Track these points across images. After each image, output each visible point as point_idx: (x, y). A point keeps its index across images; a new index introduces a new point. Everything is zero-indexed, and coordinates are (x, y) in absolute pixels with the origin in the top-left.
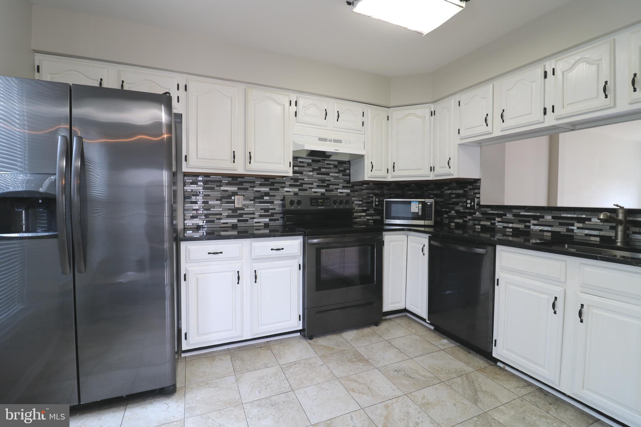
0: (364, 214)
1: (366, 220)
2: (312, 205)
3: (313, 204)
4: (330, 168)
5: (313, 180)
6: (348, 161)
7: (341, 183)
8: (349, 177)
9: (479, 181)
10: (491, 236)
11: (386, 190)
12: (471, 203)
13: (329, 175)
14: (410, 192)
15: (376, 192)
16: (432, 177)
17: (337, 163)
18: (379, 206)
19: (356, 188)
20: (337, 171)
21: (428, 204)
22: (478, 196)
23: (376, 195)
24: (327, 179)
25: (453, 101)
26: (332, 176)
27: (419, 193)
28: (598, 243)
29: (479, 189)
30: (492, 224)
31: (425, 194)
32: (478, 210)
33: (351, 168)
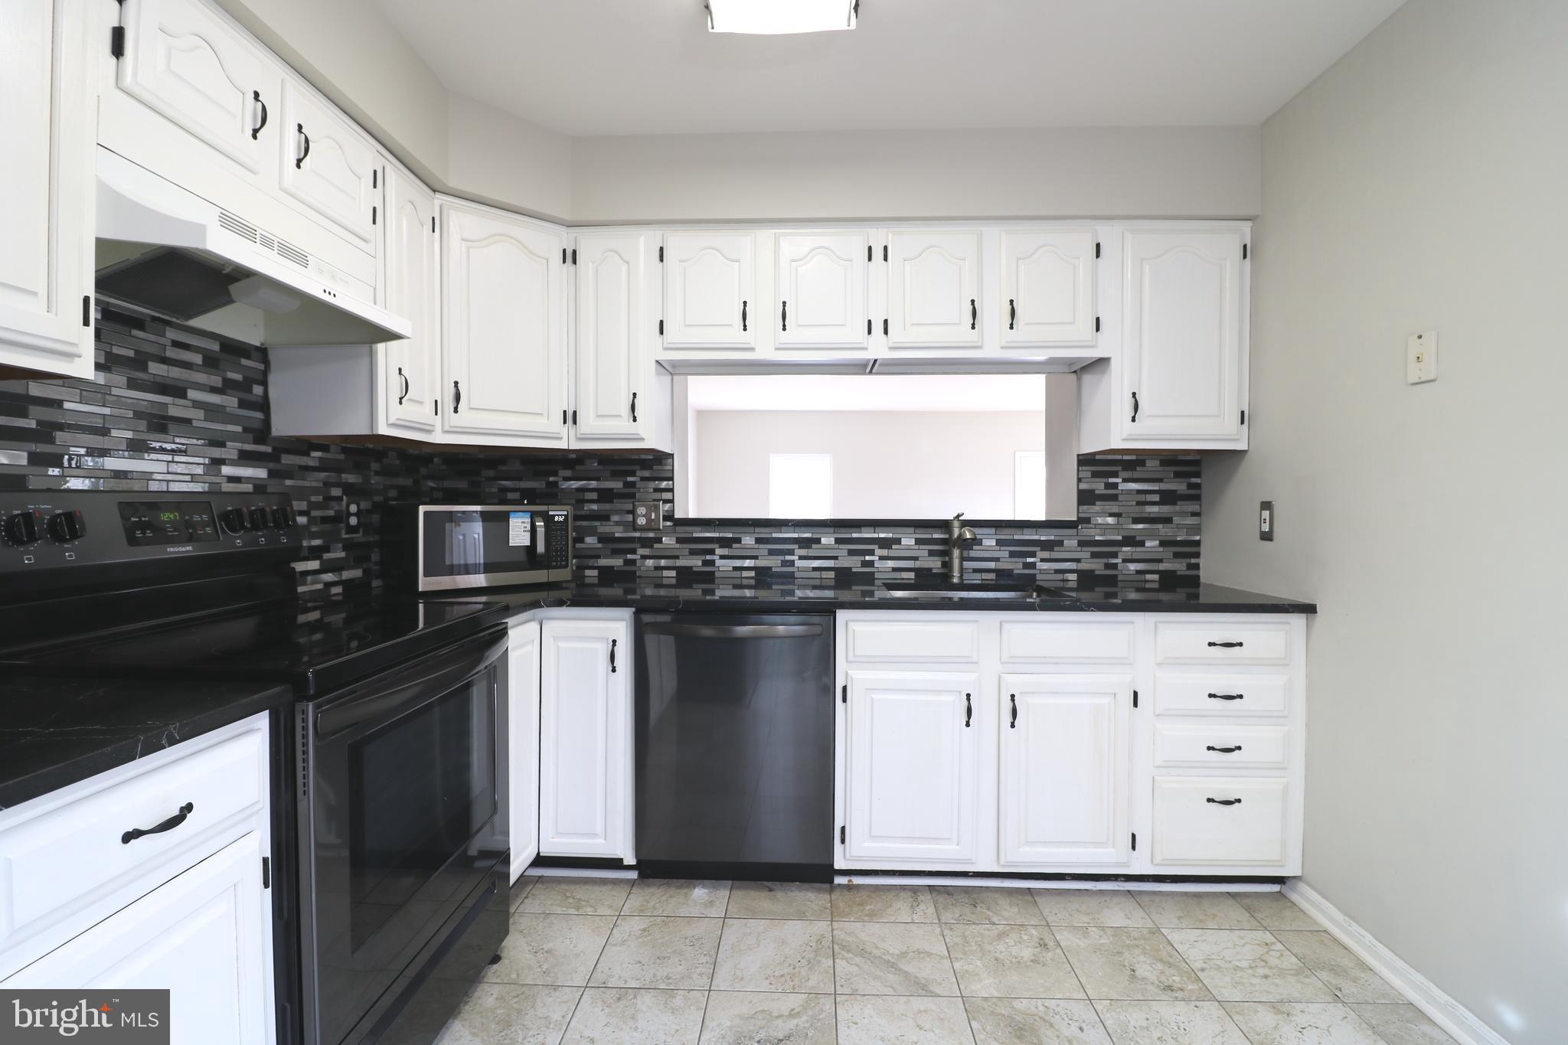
0: (314, 565)
1: (320, 586)
2: (133, 541)
3: (139, 534)
4: (187, 365)
5: (107, 411)
6: (257, 348)
7: (234, 437)
8: (259, 415)
9: (670, 460)
10: (706, 592)
11: (377, 473)
12: (647, 516)
13: (184, 396)
14: (431, 484)
15: (350, 481)
16: (565, 440)
17: (215, 347)
18: (357, 532)
19: (287, 460)
20: (216, 381)
21: (556, 519)
22: (667, 496)
23: (350, 490)
24: (173, 412)
25: (644, 242)
26: (197, 404)
27: (462, 485)
28: (913, 581)
29: (672, 479)
30: (706, 563)
31: (487, 490)
32: (666, 532)
33: (272, 378)
